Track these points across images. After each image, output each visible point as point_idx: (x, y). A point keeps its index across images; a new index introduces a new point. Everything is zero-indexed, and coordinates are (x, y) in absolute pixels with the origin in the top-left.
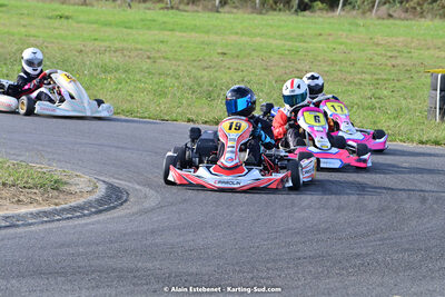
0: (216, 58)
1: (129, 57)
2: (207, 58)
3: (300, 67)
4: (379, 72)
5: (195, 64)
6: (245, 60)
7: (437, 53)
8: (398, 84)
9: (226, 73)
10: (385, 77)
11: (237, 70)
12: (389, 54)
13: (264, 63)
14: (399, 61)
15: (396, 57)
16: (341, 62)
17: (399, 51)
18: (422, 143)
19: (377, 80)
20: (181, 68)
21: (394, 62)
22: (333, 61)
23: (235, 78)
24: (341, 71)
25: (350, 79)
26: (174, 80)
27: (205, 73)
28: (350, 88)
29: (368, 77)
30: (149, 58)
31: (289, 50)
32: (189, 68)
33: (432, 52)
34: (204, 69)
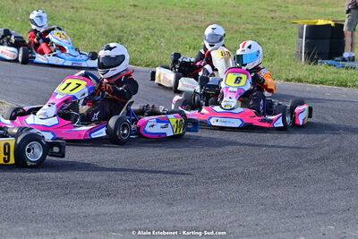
0: (129, 10)
1: (56, 7)
2: (121, 9)
3: (197, 18)
4: (260, 22)
5: (111, 14)
6: (152, 12)
7: (309, 8)
8: (275, 33)
9: (135, 22)
10: (264, 27)
11: (144, 20)
12: (270, 8)
13: (168, 14)
14: (277, 14)
15: (275, 11)
16: (231, 14)
17: (278, 6)
18: (288, 80)
19: (258, 29)
20: (98, 17)
21: (273, 14)
22: (224, 13)
23: (142, 25)
24: (229, 21)
25: (236, 28)
26: (91, 27)
27: (118, 22)
28: (235, 36)
29: (250, 27)
30: (73, 8)
31: (189, 4)
32: (105, 17)
33: (305, 7)
34: (117, 18)
